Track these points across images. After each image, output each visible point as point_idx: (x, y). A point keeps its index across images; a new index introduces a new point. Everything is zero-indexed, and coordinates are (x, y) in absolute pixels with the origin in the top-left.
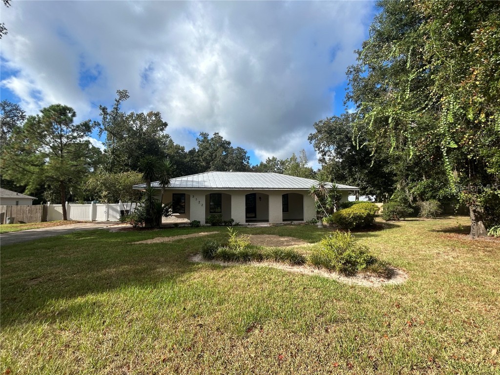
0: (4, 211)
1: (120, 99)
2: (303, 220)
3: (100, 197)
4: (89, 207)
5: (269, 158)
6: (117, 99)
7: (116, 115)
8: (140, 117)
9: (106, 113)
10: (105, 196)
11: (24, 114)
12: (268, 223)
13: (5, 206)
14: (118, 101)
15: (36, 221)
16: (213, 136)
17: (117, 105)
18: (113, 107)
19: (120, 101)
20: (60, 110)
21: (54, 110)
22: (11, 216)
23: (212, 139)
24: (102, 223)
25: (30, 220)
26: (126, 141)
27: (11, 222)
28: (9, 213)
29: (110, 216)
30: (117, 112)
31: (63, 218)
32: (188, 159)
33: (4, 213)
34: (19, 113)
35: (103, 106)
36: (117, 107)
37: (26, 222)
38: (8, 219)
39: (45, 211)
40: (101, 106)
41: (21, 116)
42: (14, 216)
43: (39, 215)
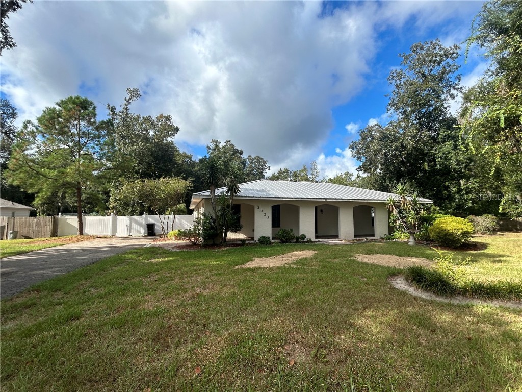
0: (5, 224)
1: (130, 99)
2: (373, 236)
3: (108, 209)
4: (108, 220)
5: (281, 169)
6: (127, 99)
7: (126, 116)
8: (147, 120)
9: (114, 113)
10: (113, 208)
11: (15, 112)
12: (340, 240)
13: (6, 218)
14: (128, 101)
15: (45, 236)
16: (225, 144)
17: (127, 105)
18: (122, 107)
19: (131, 101)
20: (81, 103)
21: (74, 103)
22: (13, 230)
23: (224, 147)
24: (124, 238)
25: (38, 234)
26: (138, 145)
27: (15, 238)
28: (11, 226)
29: (132, 230)
30: (127, 113)
31: (78, 233)
32: (196, 169)
33: (5, 226)
34: (9, 110)
35: (111, 106)
36: (127, 108)
37: (32, 237)
38: (10, 234)
39: (55, 224)
40: (109, 106)
41: (11, 113)
42: (16, 230)
43: (49, 229)
